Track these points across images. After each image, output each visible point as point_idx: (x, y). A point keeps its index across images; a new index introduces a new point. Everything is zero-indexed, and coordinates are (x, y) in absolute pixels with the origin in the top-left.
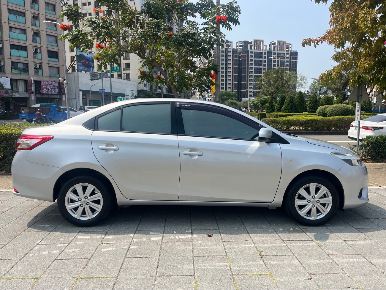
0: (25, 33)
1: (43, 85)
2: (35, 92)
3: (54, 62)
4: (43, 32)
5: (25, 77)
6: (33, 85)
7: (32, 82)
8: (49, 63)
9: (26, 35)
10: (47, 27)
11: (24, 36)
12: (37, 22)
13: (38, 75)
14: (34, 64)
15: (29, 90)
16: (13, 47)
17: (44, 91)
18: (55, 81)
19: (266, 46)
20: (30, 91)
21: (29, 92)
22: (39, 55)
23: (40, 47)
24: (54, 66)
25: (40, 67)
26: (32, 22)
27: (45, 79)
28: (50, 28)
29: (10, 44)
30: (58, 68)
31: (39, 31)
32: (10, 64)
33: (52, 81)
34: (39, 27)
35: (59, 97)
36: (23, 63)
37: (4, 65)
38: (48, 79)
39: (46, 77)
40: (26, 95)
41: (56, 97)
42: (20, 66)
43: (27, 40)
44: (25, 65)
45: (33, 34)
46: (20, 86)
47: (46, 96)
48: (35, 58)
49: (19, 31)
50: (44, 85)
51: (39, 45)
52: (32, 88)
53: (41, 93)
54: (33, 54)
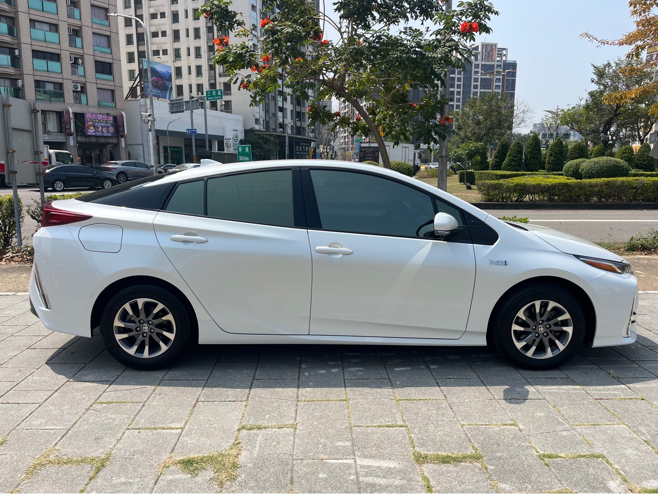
0: (57, 31)
1: (88, 120)
2: (75, 132)
3: (105, 81)
4: (87, 28)
5: (57, 106)
6: (72, 121)
7: (69, 115)
8: (98, 82)
9: (59, 34)
10: (94, 20)
11: (56, 35)
12: (76, 11)
13: (80, 103)
14: (73, 84)
15: (66, 129)
16: (37, 54)
17: (90, 131)
18: (108, 114)
20: (68, 131)
21: (65, 133)
22: (81, 69)
23: (83, 55)
24: (106, 87)
25: (83, 90)
26: (67, 10)
27: (92, 110)
28: (97, 21)
29: (33, 51)
30: (113, 91)
31: (81, 27)
32: (33, 84)
33: (102, 114)
34: (80, 20)
35: (114, 141)
36: (54, 83)
37: (22, 85)
38: (96, 111)
39: (93, 107)
40: (61, 138)
41: (110, 141)
42: (50, 87)
43: (60, 42)
44: (58, 86)
45: (71, 32)
46: (50, 122)
47: (93, 140)
48: (74, 73)
49: (46, 27)
50: (90, 121)
51: (80, 51)
52: (70, 126)
53: (84, 135)
54: (71, 68)
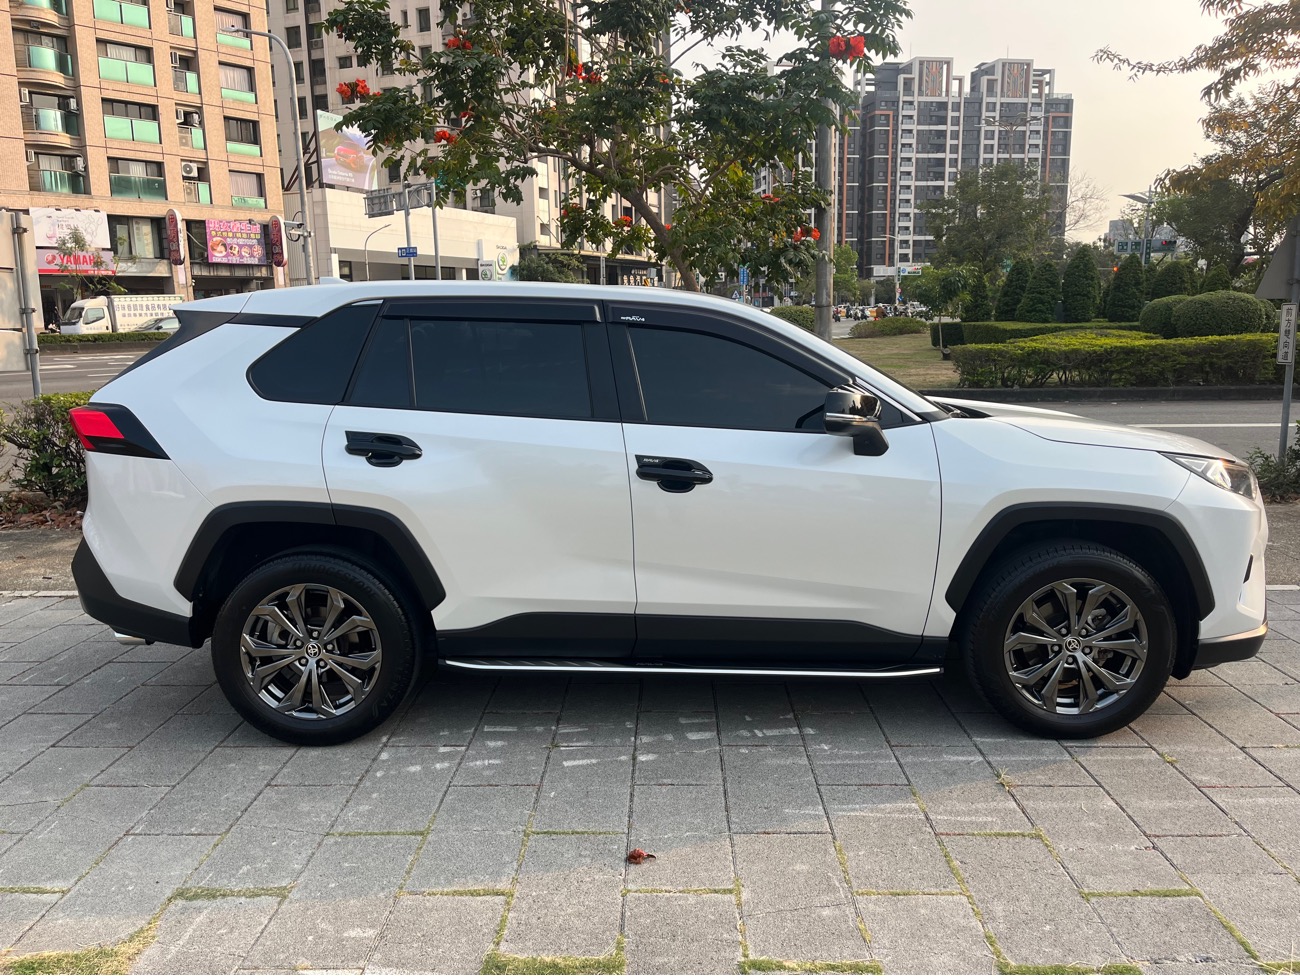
0: (150, 59)
1: (214, 233)
2: (188, 259)
3: (245, 156)
4: (208, 54)
5: (153, 207)
8: (231, 158)
9: (154, 66)
10: (220, 38)
11: (148, 68)
12: (187, 21)
13: (197, 200)
14: (184, 164)
16: (110, 105)
17: (216, 254)
18: (250, 221)
19: (961, 80)
22: (197, 133)
23: (201, 108)
24: (248, 168)
25: (203, 175)
26: (169, 20)
27: (219, 214)
28: (229, 40)
29: (104, 100)
30: (261, 176)
31: (195, 52)
32: (105, 164)
33: (240, 221)
34: (195, 37)
35: (264, 272)
36: (147, 162)
37: (85, 168)
38: (227, 215)
39: (222, 207)
40: (161, 270)
41: (256, 273)
42: (137, 172)
43: (157, 82)
44: (153, 169)
45: (176, 62)
46: (139, 240)
47: (225, 273)
48: (184, 142)
49: (129, 53)
50: (216, 236)
51: (196, 101)
53: (206, 262)
54: (180, 132)
